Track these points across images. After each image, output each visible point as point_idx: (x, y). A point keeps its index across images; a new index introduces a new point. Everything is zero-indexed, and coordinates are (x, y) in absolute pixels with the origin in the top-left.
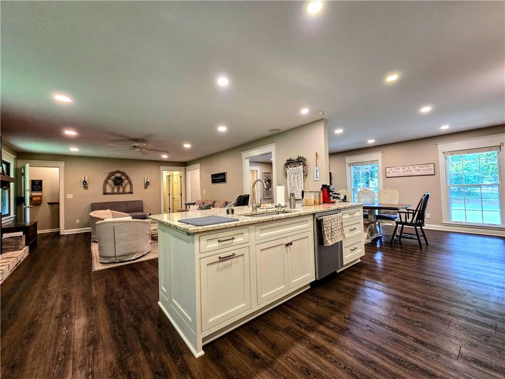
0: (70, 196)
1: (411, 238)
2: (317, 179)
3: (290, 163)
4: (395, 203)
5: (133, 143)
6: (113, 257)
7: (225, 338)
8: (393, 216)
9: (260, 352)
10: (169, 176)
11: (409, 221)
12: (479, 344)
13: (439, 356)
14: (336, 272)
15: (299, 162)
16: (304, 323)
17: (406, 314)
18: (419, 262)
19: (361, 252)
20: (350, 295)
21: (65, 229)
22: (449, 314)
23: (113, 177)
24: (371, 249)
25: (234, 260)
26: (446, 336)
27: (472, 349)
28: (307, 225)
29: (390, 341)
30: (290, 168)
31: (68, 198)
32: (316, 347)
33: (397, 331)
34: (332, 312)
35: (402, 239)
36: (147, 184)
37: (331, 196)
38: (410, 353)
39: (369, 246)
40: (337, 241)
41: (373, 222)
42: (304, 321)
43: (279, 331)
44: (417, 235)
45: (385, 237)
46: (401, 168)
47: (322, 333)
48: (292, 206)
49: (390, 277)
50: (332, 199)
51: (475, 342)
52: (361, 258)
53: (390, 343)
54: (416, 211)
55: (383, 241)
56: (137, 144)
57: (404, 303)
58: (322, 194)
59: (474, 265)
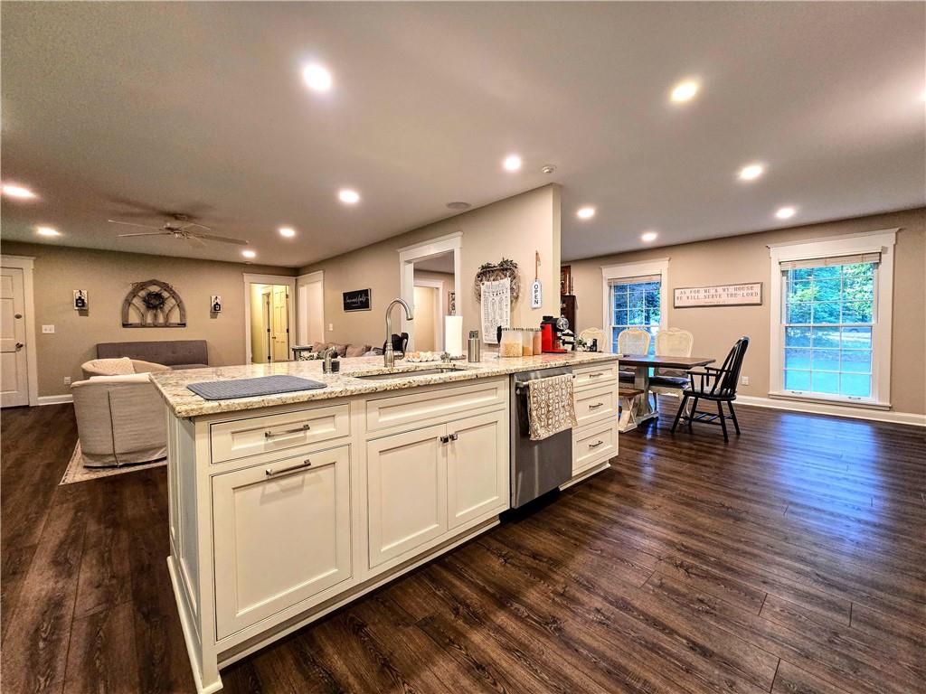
0: (48, 329)
1: (708, 422)
2: (536, 306)
3: (486, 272)
4: (685, 354)
5: (166, 221)
6: (110, 455)
7: (283, 647)
8: (681, 380)
9: (351, 680)
10: (268, 295)
11: (708, 389)
12: (819, 652)
13: (734, 683)
14: (557, 488)
15: (503, 270)
16: (468, 606)
17: (680, 582)
18: (719, 468)
19: (611, 448)
20: (576, 539)
21: (40, 395)
22: (764, 582)
23: (142, 293)
24: (636, 442)
25: (308, 476)
26: (754, 633)
27: (804, 665)
28: (495, 397)
29: (638, 647)
30: (486, 283)
31: (44, 332)
32: (479, 667)
33: (655, 622)
34: (532, 579)
35: (693, 423)
36: (216, 309)
37: (560, 338)
38: (675, 677)
39: (632, 436)
40: (558, 430)
41: (642, 392)
42: (468, 601)
43: (408, 625)
44: (721, 416)
45: (664, 418)
46: (702, 290)
47: (500, 630)
48: (473, 358)
49: (660, 499)
50: (561, 344)
51: (809, 646)
52: (611, 461)
53: (639, 652)
54: (722, 370)
55: (658, 426)
56: (175, 224)
57: (679, 556)
58: (540, 334)
59: (820, 475)
